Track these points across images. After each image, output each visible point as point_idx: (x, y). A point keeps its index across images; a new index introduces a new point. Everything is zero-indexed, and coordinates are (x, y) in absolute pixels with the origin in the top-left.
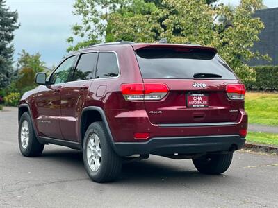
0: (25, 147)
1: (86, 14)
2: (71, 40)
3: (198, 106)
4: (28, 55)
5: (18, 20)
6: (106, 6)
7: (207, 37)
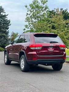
0: (6, 62)
1: (29, 22)
2: (25, 29)
3: (51, 51)
4: (14, 33)
5: (10, 23)
6: (35, 19)
7: (63, 29)
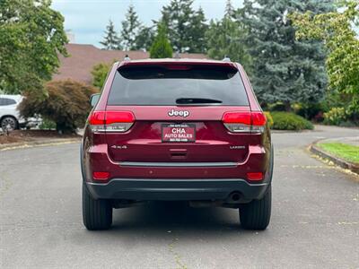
3: (179, 140)
